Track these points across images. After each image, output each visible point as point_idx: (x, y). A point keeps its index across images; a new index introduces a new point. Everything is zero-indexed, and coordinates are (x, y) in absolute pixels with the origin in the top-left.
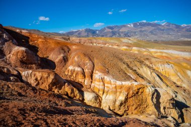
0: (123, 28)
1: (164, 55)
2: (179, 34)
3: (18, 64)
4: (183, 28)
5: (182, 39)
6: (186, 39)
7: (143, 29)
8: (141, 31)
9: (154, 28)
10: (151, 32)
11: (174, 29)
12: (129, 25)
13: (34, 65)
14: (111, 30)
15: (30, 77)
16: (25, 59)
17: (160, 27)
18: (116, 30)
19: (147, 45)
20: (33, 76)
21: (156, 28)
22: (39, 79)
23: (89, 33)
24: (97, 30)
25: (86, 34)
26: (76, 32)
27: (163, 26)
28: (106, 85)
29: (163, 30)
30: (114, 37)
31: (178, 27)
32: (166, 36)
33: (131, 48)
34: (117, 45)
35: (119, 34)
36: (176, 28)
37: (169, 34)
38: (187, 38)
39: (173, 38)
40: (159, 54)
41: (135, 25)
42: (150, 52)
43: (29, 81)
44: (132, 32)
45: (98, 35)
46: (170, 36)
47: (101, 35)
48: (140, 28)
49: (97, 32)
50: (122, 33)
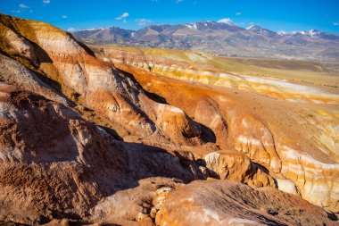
0: (180, 30)
1: (272, 89)
2: (273, 46)
4: (280, 37)
5: (278, 55)
6: (284, 57)
7: (214, 35)
8: (210, 38)
9: (231, 34)
10: (228, 41)
11: (266, 38)
12: (189, 26)
14: (157, 33)
15: (217, 164)
17: (242, 32)
18: (166, 32)
19: (230, 66)
20: (221, 162)
21: (236, 33)
22: (230, 166)
23: (118, 36)
24: (132, 31)
25: (112, 37)
27: (248, 32)
29: (248, 38)
31: (272, 34)
32: (252, 49)
33: (216, 76)
34: (193, 69)
35: (171, 40)
36: (270, 36)
37: (256, 46)
38: (286, 54)
39: (263, 53)
41: (200, 26)
42: (247, 83)
43: (215, 170)
44: (194, 38)
45: (134, 41)
46: (258, 49)
47: (139, 40)
48: (209, 31)
49: (133, 34)
50: (177, 39)
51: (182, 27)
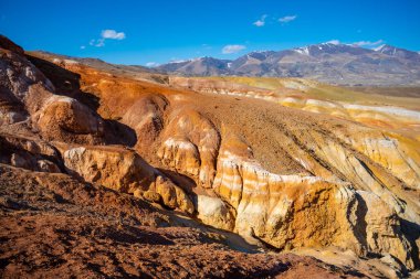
0: (287, 57)
1: (377, 117)
2: (413, 71)
3: (56, 133)
7: (331, 60)
8: (326, 64)
9: (355, 57)
10: (350, 67)
11: (403, 60)
12: (299, 51)
13: (89, 136)
14: (259, 62)
15: (80, 162)
16: (71, 121)
17: (369, 55)
18: (270, 60)
20: (87, 159)
21: (360, 57)
22: (100, 165)
23: (212, 68)
24: (228, 61)
25: (204, 69)
26: (182, 64)
27: (376, 54)
28: (246, 182)
29: (377, 62)
30: (266, 76)
31: (410, 55)
32: (383, 76)
33: (302, 102)
34: (273, 95)
35: (276, 70)
36: (408, 58)
37: (389, 72)
39: (398, 80)
40: (366, 115)
41: (313, 50)
42: (345, 111)
43: (78, 171)
44: (306, 66)
45: (231, 73)
46: (391, 76)
47: (236, 71)
48: (325, 56)
49: (229, 65)
50: (284, 68)
51: (289, 53)
